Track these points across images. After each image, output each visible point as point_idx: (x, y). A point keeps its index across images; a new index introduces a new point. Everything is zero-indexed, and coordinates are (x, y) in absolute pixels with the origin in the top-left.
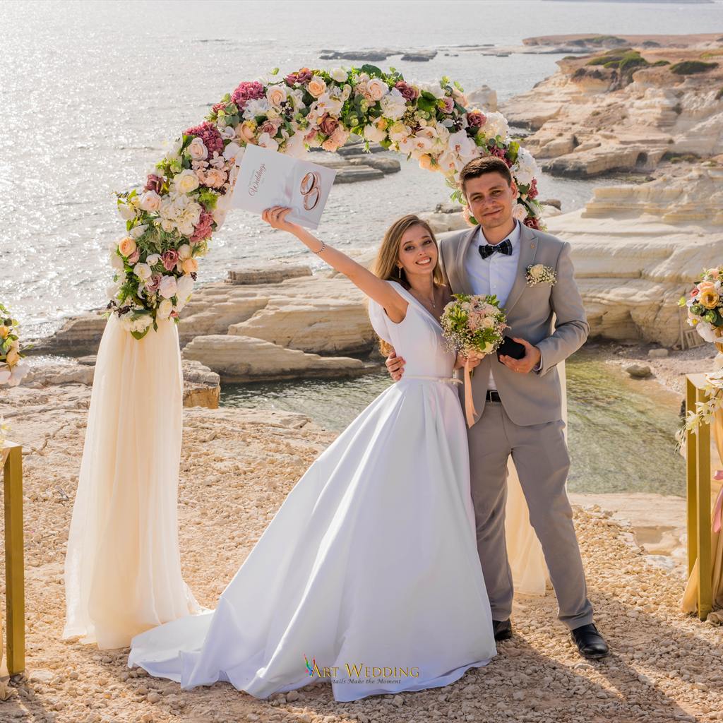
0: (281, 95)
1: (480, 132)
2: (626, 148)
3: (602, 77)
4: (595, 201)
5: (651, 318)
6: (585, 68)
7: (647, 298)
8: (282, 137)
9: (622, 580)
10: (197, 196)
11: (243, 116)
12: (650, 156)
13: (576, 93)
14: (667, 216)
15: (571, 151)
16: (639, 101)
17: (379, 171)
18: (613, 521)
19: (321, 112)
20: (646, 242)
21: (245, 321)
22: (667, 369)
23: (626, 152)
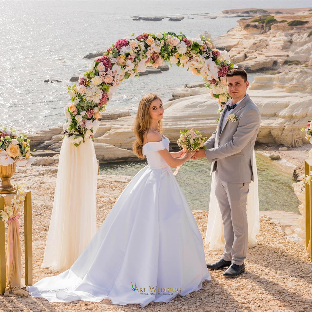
0: (135, 44)
1: (217, 59)
2: (268, 59)
3: (257, 28)
4: (255, 83)
5: (280, 134)
6: (250, 23)
7: (279, 125)
8: (136, 62)
9: (278, 246)
10: (101, 87)
11: (120, 53)
12: (279, 62)
13: (246, 34)
14: (286, 89)
15: (244, 60)
16: (273, 38)
17: (160, 70)
18: (272, 222)
19: (152, 51)
20: (278, 100)
21: (101, 136)
22: (287, 156)
23: (268, 61)
